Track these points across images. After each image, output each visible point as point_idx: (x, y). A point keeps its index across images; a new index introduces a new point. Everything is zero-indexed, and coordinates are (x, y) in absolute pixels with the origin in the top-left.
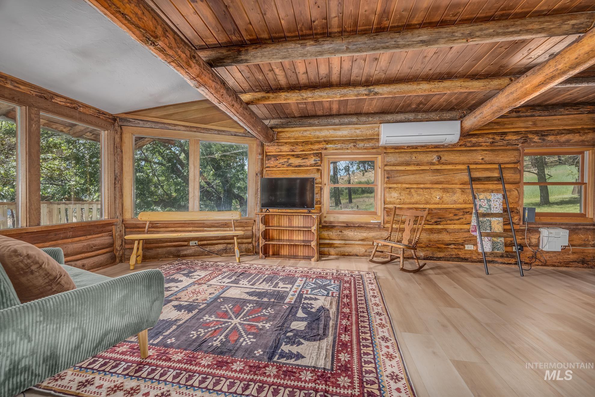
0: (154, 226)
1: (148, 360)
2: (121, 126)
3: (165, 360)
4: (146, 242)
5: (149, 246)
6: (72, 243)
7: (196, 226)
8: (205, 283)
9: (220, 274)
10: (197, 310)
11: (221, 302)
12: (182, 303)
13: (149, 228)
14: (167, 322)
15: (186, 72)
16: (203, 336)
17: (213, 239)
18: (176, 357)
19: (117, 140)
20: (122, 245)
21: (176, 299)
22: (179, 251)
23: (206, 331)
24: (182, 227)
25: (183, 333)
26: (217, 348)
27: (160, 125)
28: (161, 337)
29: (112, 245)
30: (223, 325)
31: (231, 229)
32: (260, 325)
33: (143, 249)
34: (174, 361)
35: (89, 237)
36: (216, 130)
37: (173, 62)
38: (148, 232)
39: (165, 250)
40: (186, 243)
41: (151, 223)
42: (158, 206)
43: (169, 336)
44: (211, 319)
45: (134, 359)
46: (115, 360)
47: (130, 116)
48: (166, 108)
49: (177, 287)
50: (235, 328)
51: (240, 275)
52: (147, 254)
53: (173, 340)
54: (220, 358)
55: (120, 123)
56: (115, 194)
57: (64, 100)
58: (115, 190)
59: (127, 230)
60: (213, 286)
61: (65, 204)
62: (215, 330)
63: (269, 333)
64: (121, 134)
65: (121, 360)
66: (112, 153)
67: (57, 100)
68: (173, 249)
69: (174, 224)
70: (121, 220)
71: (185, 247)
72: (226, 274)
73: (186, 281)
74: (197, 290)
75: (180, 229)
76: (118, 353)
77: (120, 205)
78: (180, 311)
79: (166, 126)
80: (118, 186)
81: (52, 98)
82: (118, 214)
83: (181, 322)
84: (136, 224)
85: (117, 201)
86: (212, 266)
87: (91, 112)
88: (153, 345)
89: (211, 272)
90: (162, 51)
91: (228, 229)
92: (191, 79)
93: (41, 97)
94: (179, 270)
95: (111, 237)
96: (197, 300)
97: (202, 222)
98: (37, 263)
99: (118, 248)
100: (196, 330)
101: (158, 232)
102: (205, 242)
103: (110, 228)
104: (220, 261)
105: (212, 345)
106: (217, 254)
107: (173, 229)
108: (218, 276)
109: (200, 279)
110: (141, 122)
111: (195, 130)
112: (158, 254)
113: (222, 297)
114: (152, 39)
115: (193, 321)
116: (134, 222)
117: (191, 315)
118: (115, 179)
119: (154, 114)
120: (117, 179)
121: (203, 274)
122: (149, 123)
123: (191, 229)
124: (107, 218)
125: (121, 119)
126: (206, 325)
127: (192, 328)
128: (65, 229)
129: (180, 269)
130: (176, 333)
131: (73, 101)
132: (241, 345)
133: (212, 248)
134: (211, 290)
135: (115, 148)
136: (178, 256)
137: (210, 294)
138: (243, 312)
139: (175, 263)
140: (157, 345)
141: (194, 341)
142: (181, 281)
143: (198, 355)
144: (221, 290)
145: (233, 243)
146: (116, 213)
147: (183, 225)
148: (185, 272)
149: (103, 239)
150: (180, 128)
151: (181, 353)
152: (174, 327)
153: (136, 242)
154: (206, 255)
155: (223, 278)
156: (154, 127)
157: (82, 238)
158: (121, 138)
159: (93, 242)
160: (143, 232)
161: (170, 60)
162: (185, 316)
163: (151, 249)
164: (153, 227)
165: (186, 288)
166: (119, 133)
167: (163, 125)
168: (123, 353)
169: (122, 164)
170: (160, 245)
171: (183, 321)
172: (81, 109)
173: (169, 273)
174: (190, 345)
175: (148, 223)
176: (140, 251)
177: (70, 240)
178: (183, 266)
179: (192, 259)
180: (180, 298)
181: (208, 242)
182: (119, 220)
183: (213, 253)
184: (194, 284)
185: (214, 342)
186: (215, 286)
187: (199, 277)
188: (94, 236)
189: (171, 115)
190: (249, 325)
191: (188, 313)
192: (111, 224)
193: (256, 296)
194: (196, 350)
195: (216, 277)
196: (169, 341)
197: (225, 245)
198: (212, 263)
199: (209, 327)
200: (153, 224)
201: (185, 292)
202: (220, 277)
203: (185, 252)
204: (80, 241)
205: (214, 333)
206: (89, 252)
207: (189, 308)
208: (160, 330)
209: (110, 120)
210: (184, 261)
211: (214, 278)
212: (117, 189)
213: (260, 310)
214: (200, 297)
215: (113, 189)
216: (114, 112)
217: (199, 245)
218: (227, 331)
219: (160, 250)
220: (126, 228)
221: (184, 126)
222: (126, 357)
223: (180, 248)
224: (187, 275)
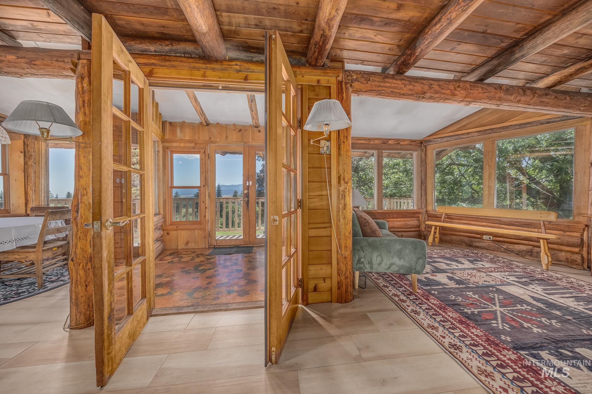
0: (450, 218)
1: (416, 293)
2: (425, 146)
3: (425, 299)
4: (442, 228)
5: (445, 232)
6: (396, 221)
7: (490, 221)
8: (485, 272)
9: (508, 271)
10: (465, 286)
11: (493, 291)
12: (454, 277)
13: (445, 218)
14: (437, 282)
15: (453, 100)
16: (459, 302)
17: (513, 237)
18: (432, 301)
19: (423, 156)
20: (426, 228)
21: (452, 273)
22: (472, 241)
23: (464, 300)
24: (474, 221)
25: (445, 292)
26: (467, 313)
27: (454, 138)
28: (429, 288)
29: (419, 226)
30: (482, 305)
31: (540, 230)
32: (526, 325)
33: (440, 234)
34: (430, 302)
35: (405, 219)
36: (517, 125)
37: (441, 100)
38: (444, 222)
39: (458, 238)
40: (479, 236)
41: (446, 214)
42: (465, 202)
43: (434, 290)
44: (473, 296)
45: (409, 289)
46: (401, 285)
47: (432, 137)
48: (460, 122)
49: (457, 266)
50: (495, 312)
51: (537, 280)
52: (444, 238)
53: (436, 293)
54: (465, 319)
55: (425, 144)
56: (421, 193)
57: (393, 141)
58: (421, 190)
59: (429, 218)
60: (492, 277)
61: (396, 199)
62: (472, 304)
63: (532, 335)
64: (426, 151)
65: (403, 286)
66: (420, 165)
67: (390, 142)
68: (466, 239)
69: (467, 217)
70: (425, 210)
71: (477, 239)
72: (516, 274)
73: (467, 264)
74: (474, 274)
75: (473, 222)
76: (403, 282)
77: (425, 200)
78: (451, 281)
79: (460, 136)
80: (423, 187)
81: (388, 142)
82: (423, 206)
83: (447, 287)
84: (435, 214)
85: (423, 198)
86: (504, 262)
87: (407, 143)
88: (422, 288)
89: (499, 266)
90: (431, 98)
91: (536, 230)
92: (459, 102)
93: (383, 143)
94: (465, 256)
95: (418, 221)
96: (469, 280)
97: (498, 219)
98: (368, 222)
99: (423, 230)
100: (456, 296)
101: (452, 223)
102: (502, 239)
103: (418, 215)
104: (518, 262)
105: (463, 310)
106: (517, 254)
107: (466, 222)
108: (505, 272)
109: (482, 268)
110: (439, 139)
111: (490, 131)
112: (452, 240)
113: (495, 288)
114: (422, 96)
115: (457, 290)
116: (434, 213)
117: (457, 286)
118: (422, 183)
119: (449, 130)
120: (423, 182)
121: (488, 265)
122: (446, 138)
123: (485, 224)
124: (416, 208)
125: (425, 141)
126: (468, 298)
127: (453, 293)
128: (393, 213)
129: (468, 255)
130: (440, 290)
131: (397, 140)
132: (490, 324)
133: (511, 247)
134: (487, 279)
135: (422, 161)
136: (471, 246)
137: (485, 281)
138: (513, 307)
139: (465, 250)
140: (424, 289)
141: (451, 300)
142: (463, 264)
143: (448, 309)
144: (500, 283)
145: (539, 247)
146: (422, 206)
147: (476, 219)
148: (471, 259)
149: (413, 222)
150: (473, 134)
151: (437, 301)
152: (441, 287)
153: (433, 227)
154: (502, 252)
155: (509, 275)
156: (449, 140)
157: (402, 219)
158: (426, 154)
159: (407, 223)
160: (440, 221)
161: (438, 100)
162: (452, 285)
163: (447, 235)
164: (448, 218)
165: (464, 269)
166: (424, 151)
167: (457, 137)
168: (405, 284)
169: (426, 172)
170: (454, 233)
171: (449, 287)
172: (402, 143)
173: (456, 255)
174: (447, 301)
175: (444, 215)
176: (437, 235)
177: (395, 219)
178: (471, 254)
179: (485, 252)
180: (455, 274)
181: (505, 240)
182: (423, 211)
183: (512, 251)
184: (474, 269)
185: (465, 309)
186: (495, 278)
187: (482, 266)
188: (408, 219)
189: (464, 126)
190: (511, 318)
191: (456, 284)
192: (419, 213)
193: (543, 303)
194: (448, 305)
195: (502, 272)
196: (433, 292)
197: (531, 247)
198: (506, 260)
199: (468, 300)
200: (448, 216)
201: (461, 272)
202: (507, 273)
203: (478, 244)
204: (401, 221)
205: (469, 304)
206: (405, 228)
207: (459, 282)
208: (430, 284)
209: (418, 144)
210: (475, 251)
211: (498, 272)
212: (423, 189)
213: (539, 316)
214: (473, 279)
215: (420, 189)
216: (420, 138)
217: (493, 241)
218: (483, 310)
219: (454, 237)
220: (428, 216)
221: (477, 132)
222: (406, 286)
223: (473, 239)
224: (471, 262)
